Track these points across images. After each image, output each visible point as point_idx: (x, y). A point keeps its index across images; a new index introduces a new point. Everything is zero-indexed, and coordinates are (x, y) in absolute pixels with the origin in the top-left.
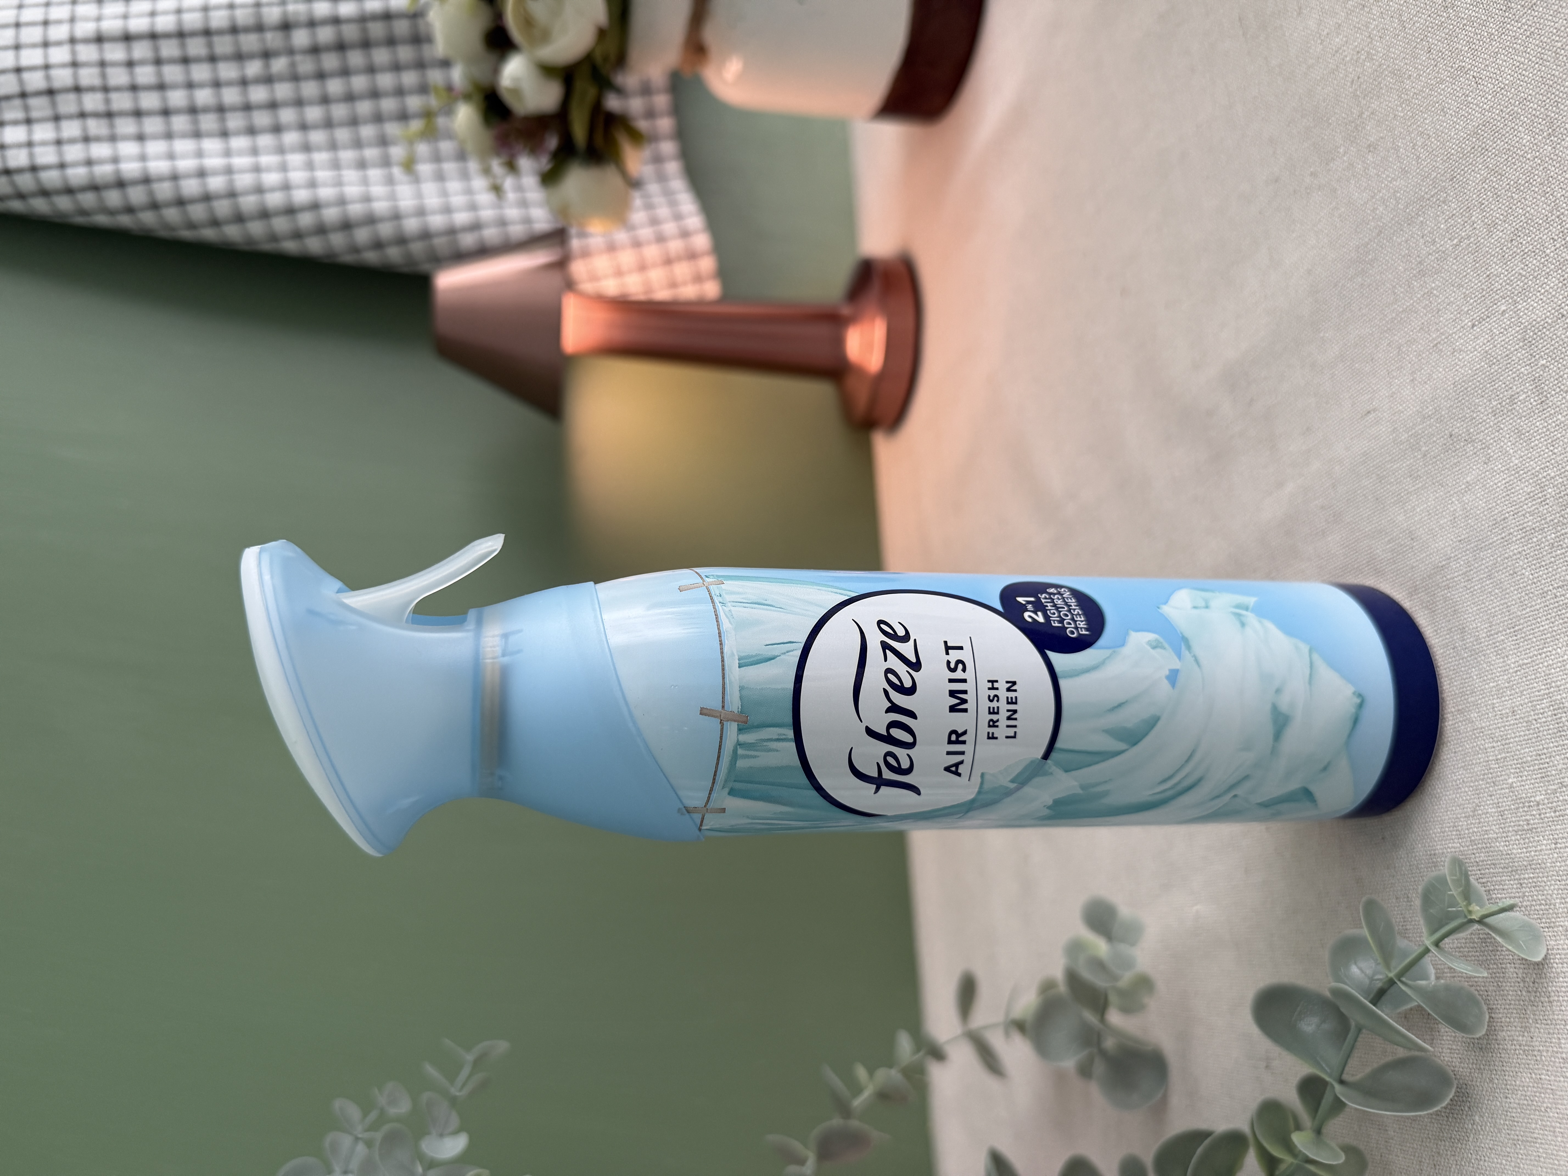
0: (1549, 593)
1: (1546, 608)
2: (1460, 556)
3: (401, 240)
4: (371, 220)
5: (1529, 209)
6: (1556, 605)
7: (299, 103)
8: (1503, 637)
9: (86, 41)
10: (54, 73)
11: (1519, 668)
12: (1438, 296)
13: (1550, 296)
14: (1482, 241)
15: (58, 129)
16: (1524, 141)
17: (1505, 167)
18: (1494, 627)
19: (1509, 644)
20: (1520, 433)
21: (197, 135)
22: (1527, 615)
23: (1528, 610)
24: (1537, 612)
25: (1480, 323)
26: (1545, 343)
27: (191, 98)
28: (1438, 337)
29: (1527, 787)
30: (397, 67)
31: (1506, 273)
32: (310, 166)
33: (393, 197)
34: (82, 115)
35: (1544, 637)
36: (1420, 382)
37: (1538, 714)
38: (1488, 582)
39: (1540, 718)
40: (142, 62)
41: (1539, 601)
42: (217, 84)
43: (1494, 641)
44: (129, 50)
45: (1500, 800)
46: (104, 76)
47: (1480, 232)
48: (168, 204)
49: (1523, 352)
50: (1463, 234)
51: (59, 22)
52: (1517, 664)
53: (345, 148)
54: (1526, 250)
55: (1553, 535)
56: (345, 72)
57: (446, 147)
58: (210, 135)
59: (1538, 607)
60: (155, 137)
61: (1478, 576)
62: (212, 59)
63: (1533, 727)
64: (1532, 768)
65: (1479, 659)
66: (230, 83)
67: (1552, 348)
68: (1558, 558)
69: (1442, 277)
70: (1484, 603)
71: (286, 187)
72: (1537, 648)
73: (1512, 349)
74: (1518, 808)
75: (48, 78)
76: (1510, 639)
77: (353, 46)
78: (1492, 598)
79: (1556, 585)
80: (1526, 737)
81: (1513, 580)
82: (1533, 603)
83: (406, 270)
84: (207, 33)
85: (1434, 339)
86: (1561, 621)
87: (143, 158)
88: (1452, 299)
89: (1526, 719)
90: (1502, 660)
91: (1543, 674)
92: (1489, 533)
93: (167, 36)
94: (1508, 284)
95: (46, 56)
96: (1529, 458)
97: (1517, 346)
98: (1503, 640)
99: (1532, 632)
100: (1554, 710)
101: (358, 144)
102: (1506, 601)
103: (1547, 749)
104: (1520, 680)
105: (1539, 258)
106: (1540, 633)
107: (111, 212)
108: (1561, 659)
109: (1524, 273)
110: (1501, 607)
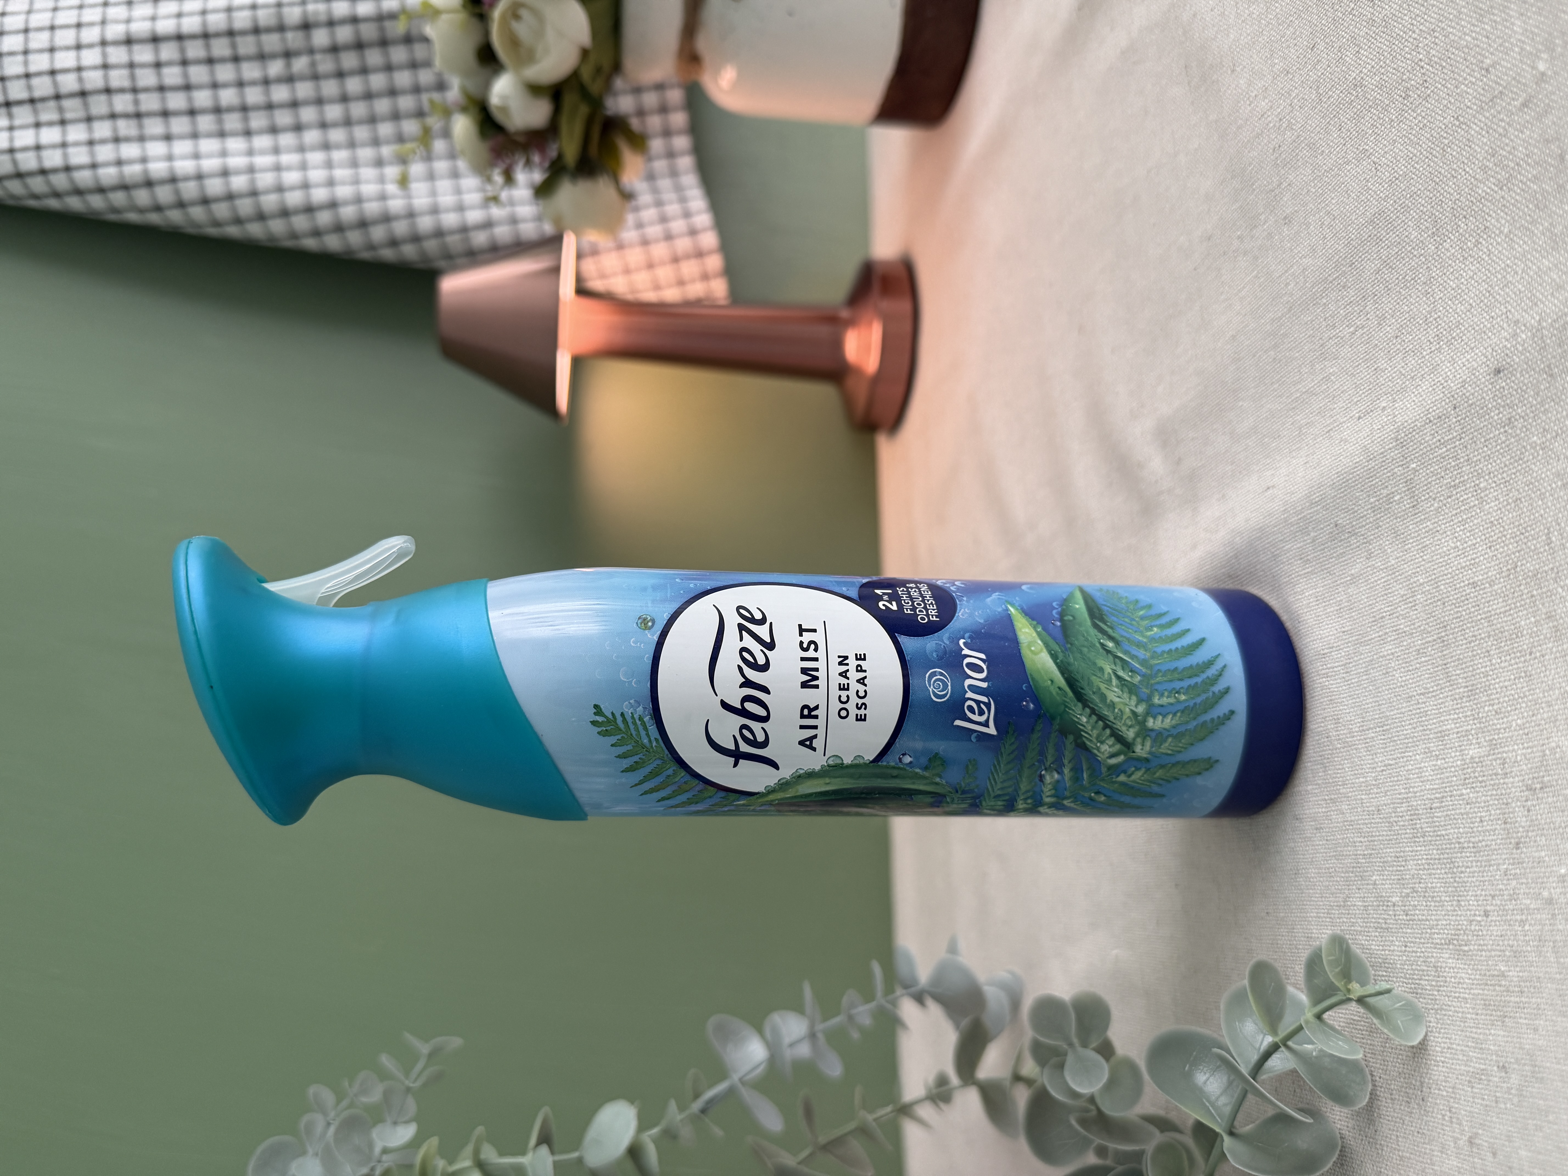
0: (1413, 698)
2: (1342, 647)
3: (416, 238)
4: (386, 218)
6: (1418, 711)
7: (319, 101)
8: (1373, 735)
9: (116, 43)
10: (85, 74)
11: (1385, 768)
15: (90, 130)
18: (1365, 723)
19: (1378, 742)
21: (222, 134)
22: (1394, 717)
23: (1396, 712)
24: (1402, 715)
27: (216, 98)
29: (1386, 886)
32: (329, 165)
34: (113, 116)
35: (1406, 741)
37: (1398, 817)
39: (1398, 821)
40: (170, 63)
41: (1405, 704)
42: (240, 84)
43: (1365, 737)
44: (157, 51)
45: (1366, 895)
46: (133, 77)
48: (193, 203)
51: (91, 24)
52: (1383, 763)
53: (364, 145)
54: (1408, 349)
55: (1420, 642)
56: (364, 71)
58: (234, 134)
59: (1403, 710)
60: (182, 137)
61: (1356, 670)
62: (236, 59)
63: (1393, 828)
64: (1391, 869)
66: (253, 83)
67: (1421, 452)
68: (1422, 665)
70: (1359, 698)
71: (306, 186)
73: (1387, 447)
74: (1379, 906)
75: (80, 80)
76: (1379, 737)
77: (371, 45)
78: (1367, 694)
79: (1419, 692)
80: (1388, 838)
81: (1385, 680)
82: (1400, 706)
83: (421, 266)
84: (231, 33)
86: (1421, 728)
88: (1348, 387)
89: (1388, 820)
90: (1371, 757)
91: (1404, 778)
93: (193, 37)
95: (78, 58)
97: (1391, 445)
98: (1372, 738)
99: (1397, 734)
100: (1411, 815)
101: (376, 142)
102: (1378, 699)
103: (1404, 852)
104: (1385, 780)
106: (1403, 737)
107: (141, 211)
108: (1418, 766)
109: (1404, 372)
110: (1374, 704)
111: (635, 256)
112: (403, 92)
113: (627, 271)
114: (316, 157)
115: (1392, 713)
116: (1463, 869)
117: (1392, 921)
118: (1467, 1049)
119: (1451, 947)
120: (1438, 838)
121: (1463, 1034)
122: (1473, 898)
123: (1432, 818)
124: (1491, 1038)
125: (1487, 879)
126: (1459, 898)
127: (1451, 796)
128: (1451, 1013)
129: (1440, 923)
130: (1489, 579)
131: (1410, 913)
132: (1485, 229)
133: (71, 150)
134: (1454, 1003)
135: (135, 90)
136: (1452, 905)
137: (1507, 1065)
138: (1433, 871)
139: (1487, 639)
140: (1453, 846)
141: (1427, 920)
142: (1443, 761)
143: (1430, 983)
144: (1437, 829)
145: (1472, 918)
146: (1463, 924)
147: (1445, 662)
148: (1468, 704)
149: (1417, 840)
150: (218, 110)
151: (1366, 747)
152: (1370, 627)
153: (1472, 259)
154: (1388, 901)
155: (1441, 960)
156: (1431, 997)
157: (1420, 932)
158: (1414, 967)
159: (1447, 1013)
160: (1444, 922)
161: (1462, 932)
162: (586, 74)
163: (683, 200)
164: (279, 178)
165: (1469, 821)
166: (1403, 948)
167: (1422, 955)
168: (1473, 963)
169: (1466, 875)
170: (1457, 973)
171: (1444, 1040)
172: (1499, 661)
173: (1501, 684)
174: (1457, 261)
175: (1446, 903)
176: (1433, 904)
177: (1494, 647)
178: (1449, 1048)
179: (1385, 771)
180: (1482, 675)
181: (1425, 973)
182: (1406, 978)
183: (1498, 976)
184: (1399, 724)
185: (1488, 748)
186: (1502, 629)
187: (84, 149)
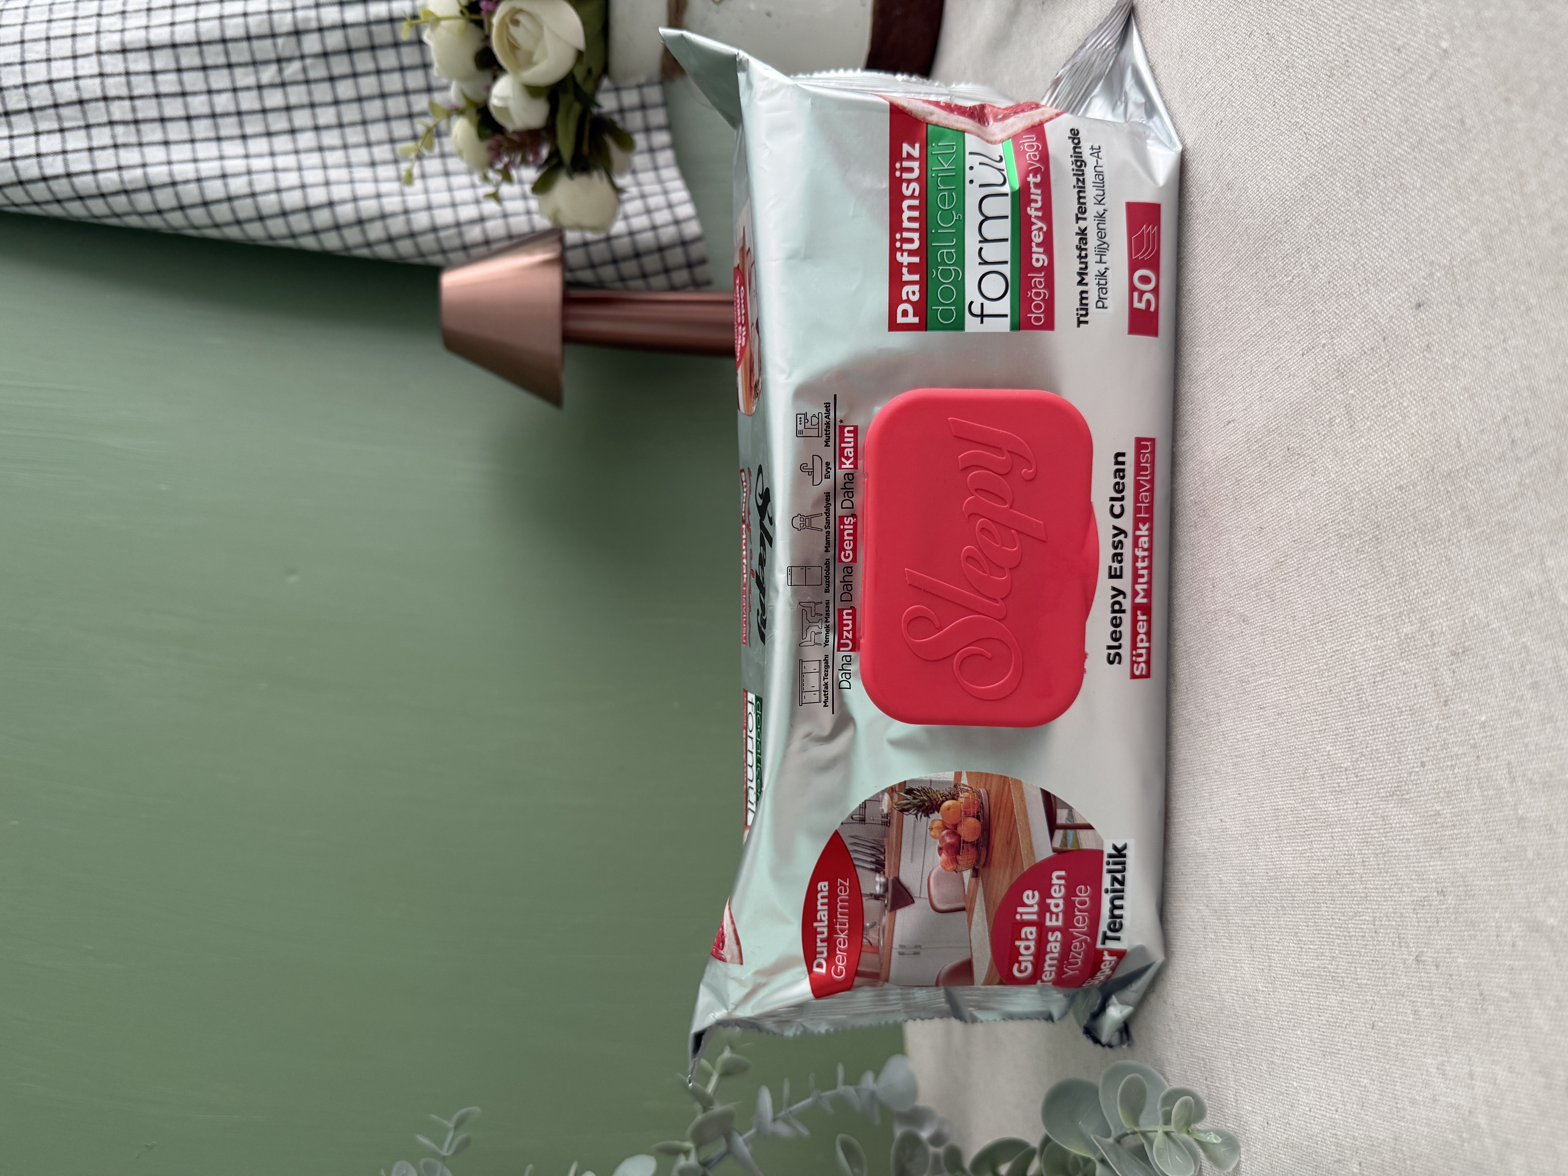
1: (1353, 604)
2: (1294, 554)
3: (411, 234)
4: (382, 215)
6: (1360, 601)
7: (312, 105)
9: (111, 52)
10: (83, 83)
14: (1308, 280)
15: (90, 137)
18: (1315, 618)
20: (1336, 452)
21: (218, 139)
23: (1340, 604)
25: (1308, 352)
26: (1353, 375)
27: (211, 104)
28: (1279, 361)
29: (1339, 755)
30: (401, 69)
31: (1326, 310)
34: (112, 123)
35: (1351, 628)
38: (1313, 578)
39: (1347, 697)
40: (166, 71)
42: (234, 89)
44: (153, 60)
46: (129, 85)
48: (194, 206)
49: (1338, 381)
52: (1331, 650)
53: (356, 147)
55: (1358, 542)
56: (354, 75)
58: (230, 138)
59: (1347, 602)
60: (179, 142)
62: (229, 66)
66: (246, 88)
73: (1330, 378)
75: (78, 89)
77: (360, 50)
79: (1360, 585)
82: (1344, 599)
86: (1363, 616)
91: (1350, 660)
92: (1315, 536)
93: (188, 45)
94: (1327, 320)
95: (75, 68)
96: (1342, 474)
97: (1334, 376)
98: (1322, 629)
99: (1342, 623)
100: (1357, 691)
103: (1353, 723)
104: (1334, 664)
106: (1348, 625)
108: (1362, 648)
109: (1338, 312)
115: (1337, 606)
116: (1402, 730)
117: (1344, 784)
118: (1411, 882)
119: (1395, 797)
120: (1381, 707)
121: (1408, 869)
122: (1411, 753)
123: (1376, 690)
124: (1431, 869)
125: (1422, 735)
126: (1400, 755)
127: (1390, 670)
128: (1397, 854)
129: (1384, 779)
130: (1412, 482)
131: (1359, 774)
132: (1401, 185)
136: (1394, 762)
137: (1444, 889)
138: (1377, 736)
140: (1393, 711)
141: (1374, 778)
142: (1382, 641)
144: (1379, 699)
145: (1411, 770)
146: (1404, 777)
147: (1380, 556)
148: (1400, 590)
149: (1363, 711)
153: (1391, 212)
154: (1341, 767)
155: (1387, 810)
157: (1368, 789)
158: (1364, 820)
159: (1393, 854)
160: (1388, 778)
161: (1403, 783)
165: (1406, 688)
166: (1355, 805)
167: (1371, 808)
168: (1413, 808)
169: (1405, 734)
170: (1401, 819)
171: (1391, 878)
173: (1427, 569)
174: (1379, 214)
175: (1389, 762)
176: (1378, 764)
178: (1395, 884)
181: (1374, 823)
182: (1358, 831)
183: (1435, 815)
184: (1344, 615)
185: (1419, 625)
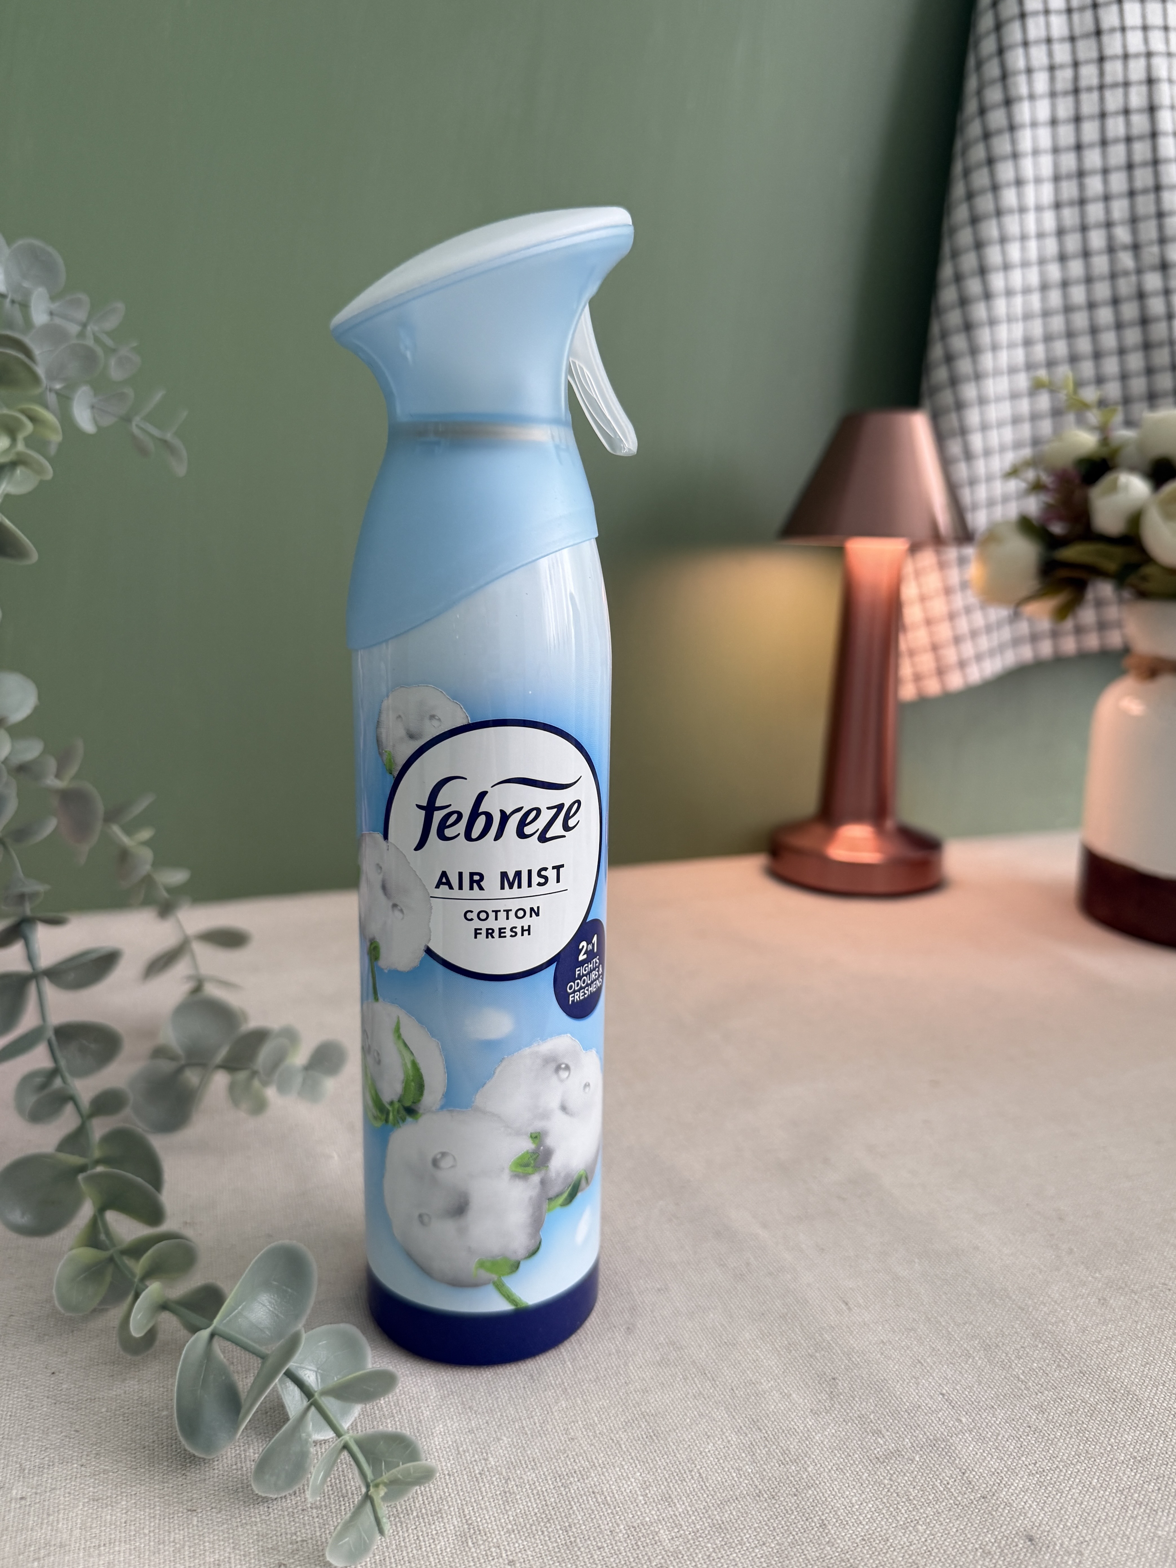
1: (678, 1463)
3: (954, 382)
4: (974, 351)
5: (1062, 1441)
7: (1089, 280)
8: (643, 1426)
9: (1149, 68)
10: (1118, 35)
12: (967, 1362)
13: (981, 1461)
14: (1026, 1401)
15: (1062, 40)
16: (1126, 1436)
17: (1099, 1419)
19: (638, 1432)
20: (845, 1440)
21: (1057, 178)
23: (674, 1447)
25: (947, 1400)
26: (935, 1459)
27: (1093, 172)
28: (928, 1364)
29: (501, 1451)
30: (1124, 377)
31: (998, 1422)
32: (1026, 291)
33: (997, 373)
34: (1076, 64)
36: (882, 1348)
38: (696, 1413)
39: (570, 1459)
40: (1128, 124)
41: (684, 1457)
42: (1107, 198)
43: (639, 1419)
44: (1140, 111)
46: (1115, 85)
47: (1034, 1399)
48: (988, 149)
49: (924, 1440)
50: (1030, 1384)
52: (619, 1439)
53: (1045, 325)
54: (1022, 1440)
56: (1119, 326)
57: (1046, 427)
58: (1057, 191)
59: (678, 1456)
60: (1054, 137)
62: (1132, 194)
63: (561, 1454)
65: (619, 1406)
66: (1108, 211)
67: (932, 1465)
68: (728, 1473)
69: (986, 1366)
70: (674, 1409)
71: (1006, 267)
72: (638, 1455)
73: (925, 1430)
74: (478, 1443)
75: (1112, 30)
76: (643, 1433)
77: (1145, 334)
78: (681, 1416)
79: (701, 1471)
80: (549, 1450)
81: (701, 1435)
83: (924, 387)
85: (925, 1360)
86: (667, 1476)
87: (1034, 124)
88: (966, 1376)
89: (567, 1449)
90: (621, 1426)
93: (1155, 149)
94: (987, 1424)
95: (1133, 28)
97: (929, 1434)
98: (641, 1427)
99: (653, 1451)
100: (580, 1472)
101: (1048, 338)
104: (604, 1443)
105: (1016, 1451)
106: (652, 1457)
107: (979, 92)
108: (630, 1475)
109: (1000, 1438)
110: (673, 1424)
111: (938, 607)
112: (1097, 367)
113: (923, 599)
114: (1033, 277)
115: (671, 1444)
116: (546, 1533)
119: (466, 1526)
122: (521, 1547)
125: (545, 1560)
126: (516, 1532)
128: (401, 1533)
129: (485, 1512)
130: (833, 1540)
132: (1154, 1511)
133: (1041, 19)
134: (412, 1536)
135: (1101, 87)
136: (507, 1524)
139: (776, 1542)
140: (565, 1520)
143: (423, 1506)
145: (502, 1547)
148: (706, 1524)
150: (1081, 174)
151: (629, 1421)
152: (746, 1417)
153: (1123, 1500)
155: (450, 1517)
156: (409, 1508)
159: (399, 1529)
160: (487, 1517)
161: (485, 1538)
162: (1148, 570)
163: (992, 653)
164: (1014, 239)
168: (459, 1552)
169: (542, 1537)
170: (443, 1536)
172: (759, 1556)
174: (1117, 1485)
175: (506, 1517)
177: (770, 1550)
179: (613, 1442)
180: (739, 1538)
186: (790, 1558)
187: (1043, 34)
